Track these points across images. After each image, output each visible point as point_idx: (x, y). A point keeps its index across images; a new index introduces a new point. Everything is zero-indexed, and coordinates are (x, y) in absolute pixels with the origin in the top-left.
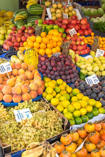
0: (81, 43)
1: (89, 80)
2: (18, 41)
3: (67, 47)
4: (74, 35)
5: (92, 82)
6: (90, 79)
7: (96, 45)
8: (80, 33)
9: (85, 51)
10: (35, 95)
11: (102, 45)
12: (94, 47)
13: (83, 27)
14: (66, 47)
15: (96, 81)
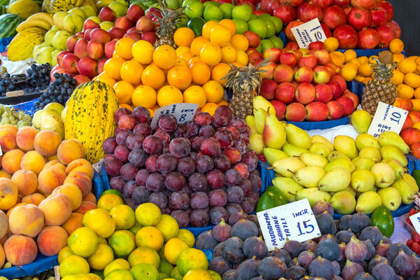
0: (317, 75)
1: (276, 222)
2: (93, 56)
3: (245, 86)
4: (312, 44)
5: (287, 231)
6: (279, 219)
7: (379, 88)
8: (339, 41)
9: (327, 109)
10: (19, 251)
11: (415, 89)
12: (372, 94)
13: (359, 16)
14: (242, 86)
15: (304, 230)
